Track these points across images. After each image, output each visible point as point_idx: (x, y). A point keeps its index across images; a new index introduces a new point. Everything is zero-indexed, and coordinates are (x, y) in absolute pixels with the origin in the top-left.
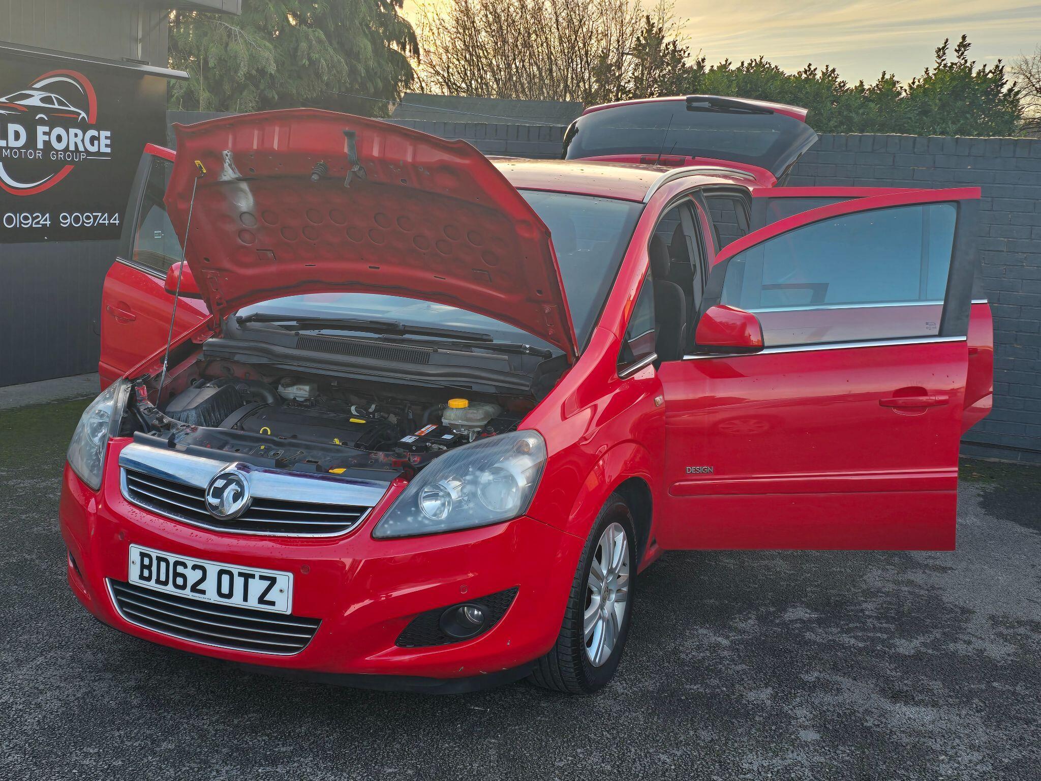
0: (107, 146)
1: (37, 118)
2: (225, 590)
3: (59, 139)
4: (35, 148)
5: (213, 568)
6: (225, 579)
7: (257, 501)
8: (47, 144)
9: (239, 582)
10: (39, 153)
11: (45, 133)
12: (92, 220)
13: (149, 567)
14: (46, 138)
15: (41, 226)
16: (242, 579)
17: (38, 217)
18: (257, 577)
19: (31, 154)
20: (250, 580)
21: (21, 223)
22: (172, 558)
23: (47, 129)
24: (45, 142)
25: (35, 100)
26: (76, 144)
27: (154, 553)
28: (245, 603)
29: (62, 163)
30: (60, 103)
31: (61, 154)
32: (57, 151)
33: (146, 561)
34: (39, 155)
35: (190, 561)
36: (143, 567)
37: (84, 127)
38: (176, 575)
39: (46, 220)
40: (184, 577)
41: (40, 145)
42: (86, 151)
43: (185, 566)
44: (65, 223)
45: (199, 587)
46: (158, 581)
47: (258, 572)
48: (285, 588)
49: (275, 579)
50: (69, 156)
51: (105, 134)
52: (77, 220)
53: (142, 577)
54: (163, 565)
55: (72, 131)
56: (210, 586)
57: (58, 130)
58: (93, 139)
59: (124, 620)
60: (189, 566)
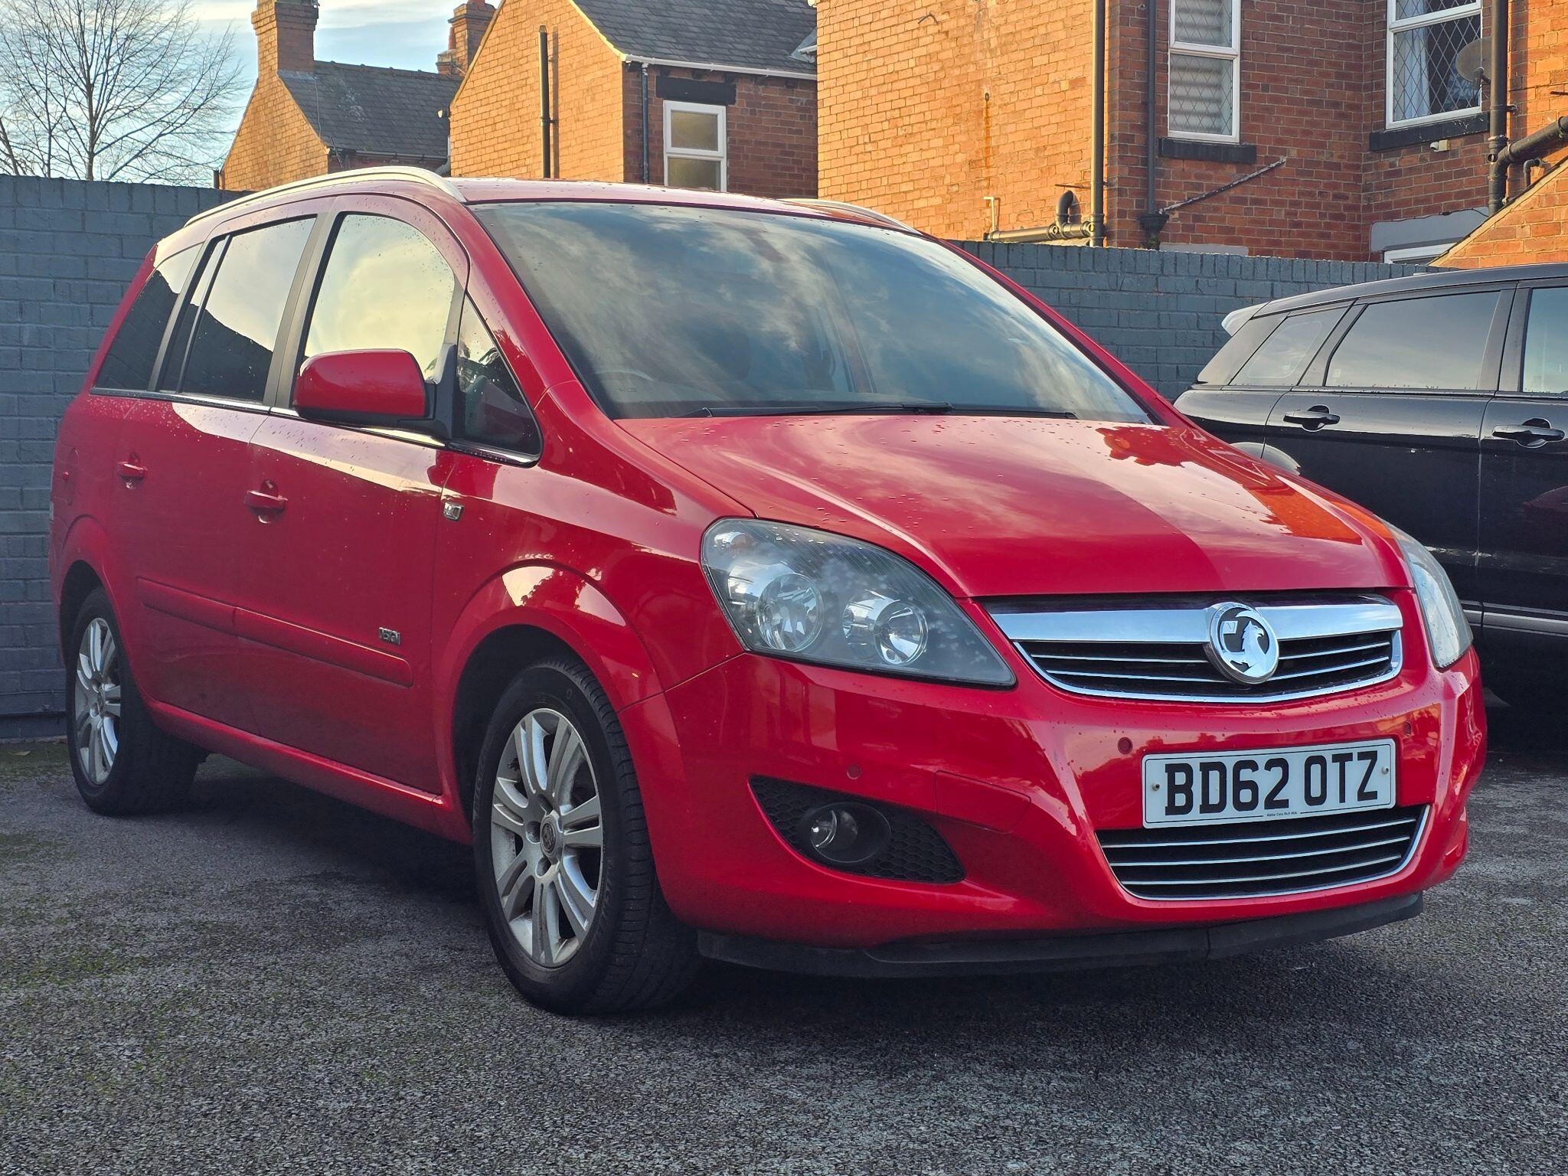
2: (1316, 792)
5: (1296, 758)
6: (1316, 769)
9: (1333, 769)
13: (1187, 789)
16: (1337, 766)
18: (1355, 756)
20: (1347, 764)
22: (1229, 759)
27: (1195, 760)
28: (1343, 805)
33: (1180, 778)
35: (1261, 756)
36: (1173, 789)
38: (1239, 785)
40: (1253, 786)
43: (1253, 766)
45: (1277, 798)
46: (1206, 808)
47: (1355, 748)
48: (1387, 766)
49: (1376, 753)
53: (1172, 809)
54: (1214, 776)
56: (1294, 791)
59: (1129, 898)
60: (1261, 764)
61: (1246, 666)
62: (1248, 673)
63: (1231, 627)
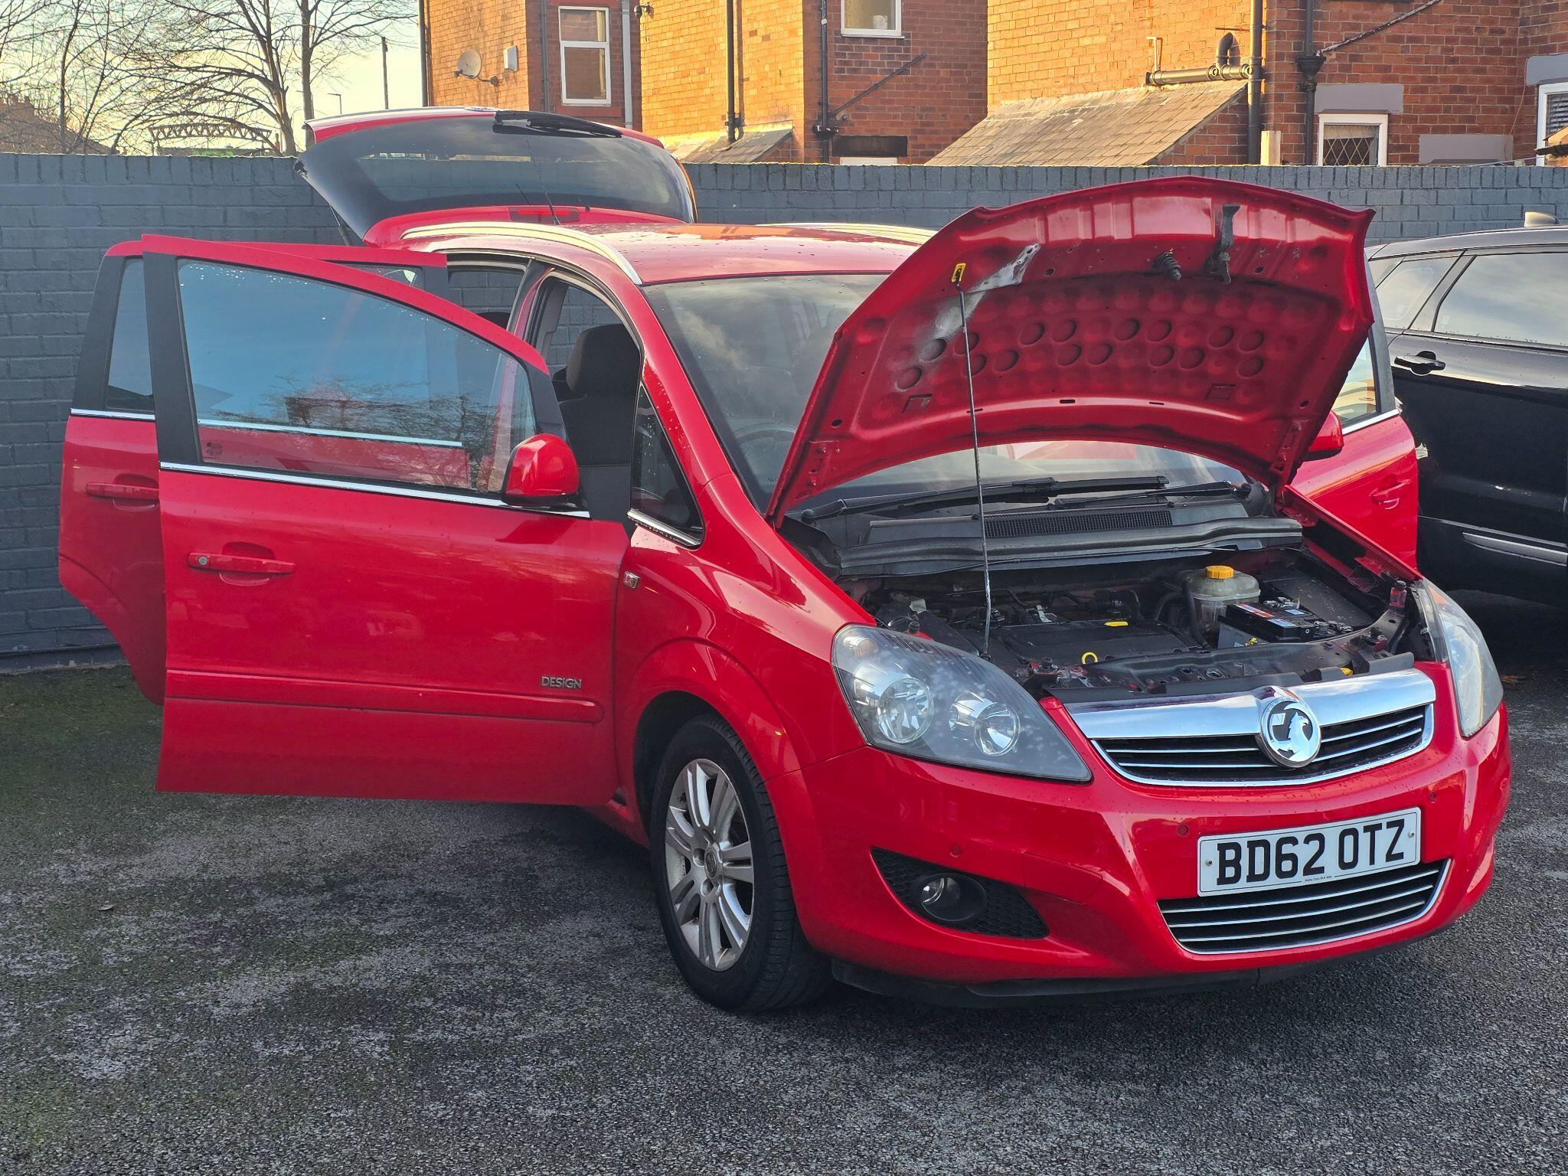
2: (1348, 858)
5: (1331, 832)
6: (1349, 840)
9: (1364, 838)
13: (1235, 862)
16: (1368, 835)
18: (1384, 826)
20: (1377, 833)
22: (1273, 836)
27: (1243, 839)
28: (1373, 867)
33: (1230, 855)
35: (1300, 832)
36: (1224, 864)
38: (1281, 857)
40: (1293, 858)
43: (1294, 841)
45: (1315, 866)
46: (1252, 877)
47: (1384, 818)
48: (1413, 830)
49: (1404, 821)
53: (1222, 880)
54: (1260, 852)
56: (1328, 859)
59: (1188, 953)
60: (1301, 840)
61: (1291, 753)
62: (1292, 759)
63: (1279, 719)
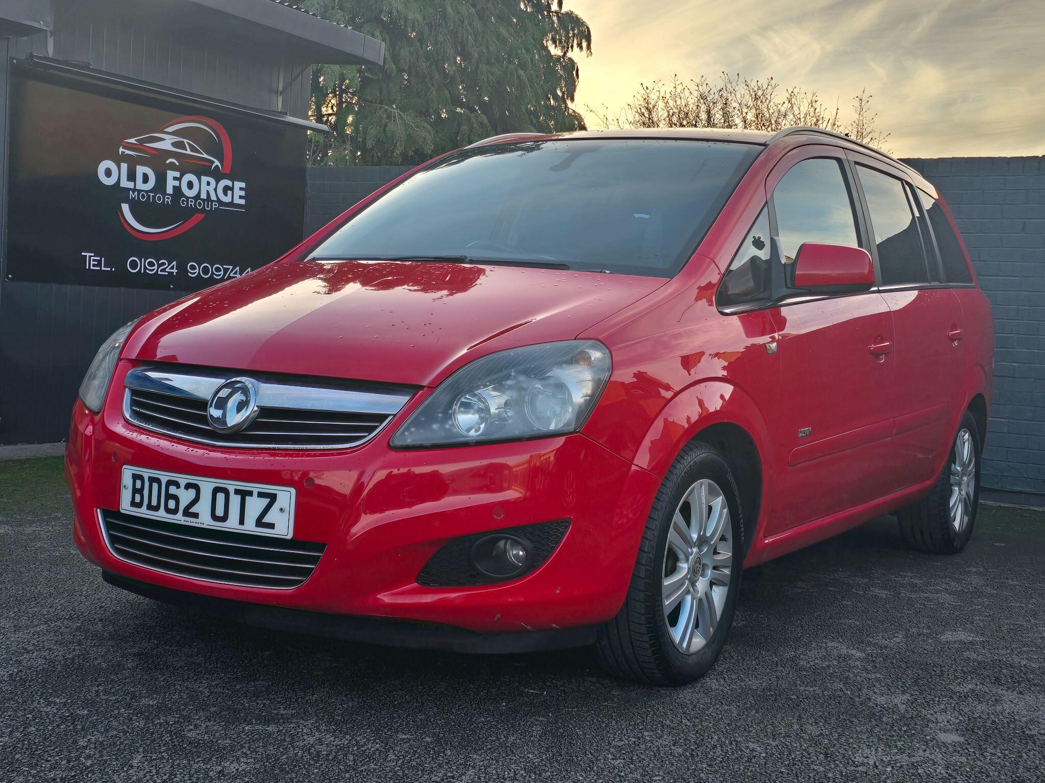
0: (241, 197)
1: (167, 162)
2: (220, 512)
3: (190, 185)
4: (164, 193)
5: (207, 485)
6: (221, 497)
7: (265, 411)
8: (177, 189)
9: (235, 500)
10: (168, 198)
11: (175, 178)
12: (222, 273)
13: (141, 491)
14: (177, 183)
15: (167, 273)
16: (239, 497)
17: (164, 264)
18: (255, 494)
19: (159, 199)
20: (247, 498)
21: (145, 268)
22: (165, 477)
23: (177, 174)
24: (174, 187)
25: (166, 143)
26: (208, 192)
27: (147, 473)
28: (241, 527)
29: (193, 211)
30: (193, 149)
31: (192, 201)
32: (188, 198)
33: (138, 484)
34: (168, 200)
35: (183, 479)
36: (135, 491)
37: (218, 176)
38: (168, 497)
39: (172, 268)
40: (176, 498)
41: (170, 190)
42: (219, 200)
43: (178, 485)
44: (193, 273)
45: (190, 511)
46: (150, 507)
47: (256, 488)
48: (286, 507)
49: (276, 495)
50: (200, 204)
51: (238, 185)
52: (206, 271)
53: (133, 504)
54: (155, 486)
55: (205, 179)
56: (203, 508)
57: (189, 177)
58: (226, 189)
59: (114, 557)
60: (182, 485)
63: (225, 392)
